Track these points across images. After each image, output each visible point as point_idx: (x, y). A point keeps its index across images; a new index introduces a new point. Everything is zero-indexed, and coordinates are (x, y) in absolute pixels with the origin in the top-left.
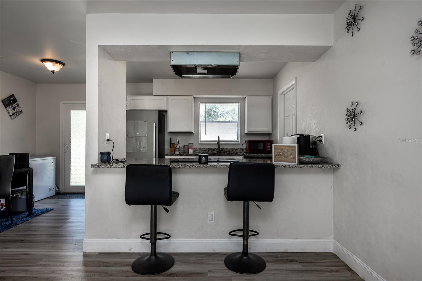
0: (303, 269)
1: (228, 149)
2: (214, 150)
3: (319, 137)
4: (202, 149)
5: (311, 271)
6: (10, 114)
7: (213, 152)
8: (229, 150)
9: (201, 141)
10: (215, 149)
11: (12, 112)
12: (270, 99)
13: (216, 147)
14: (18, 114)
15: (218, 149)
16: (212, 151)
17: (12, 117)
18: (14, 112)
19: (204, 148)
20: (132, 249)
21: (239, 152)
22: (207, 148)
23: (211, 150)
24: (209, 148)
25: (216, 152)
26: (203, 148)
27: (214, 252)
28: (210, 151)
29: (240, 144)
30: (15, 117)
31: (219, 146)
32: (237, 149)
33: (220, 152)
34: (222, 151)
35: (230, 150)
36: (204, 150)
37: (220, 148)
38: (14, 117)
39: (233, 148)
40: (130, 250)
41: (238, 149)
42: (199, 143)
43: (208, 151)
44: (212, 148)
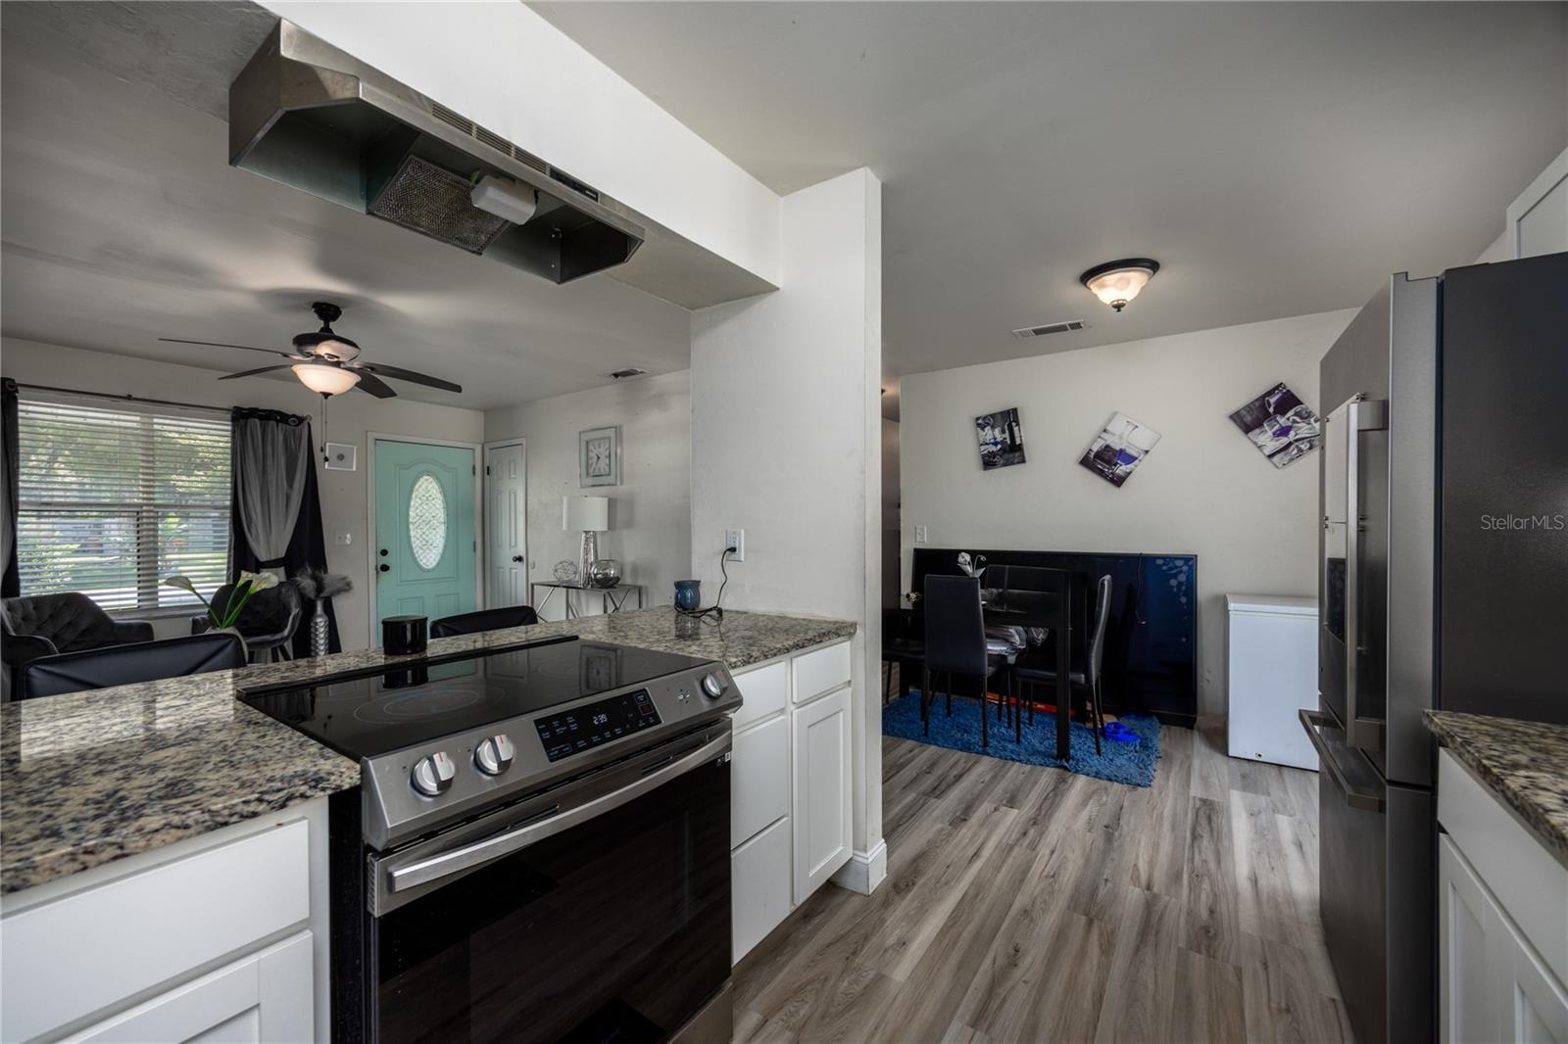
6: (1268, 451)
11: (1272, 445)
14: (1304, 446)
17: (1276, 459)
18: (1284, 440)
30: (1291, 460)
38: (1287, 458)
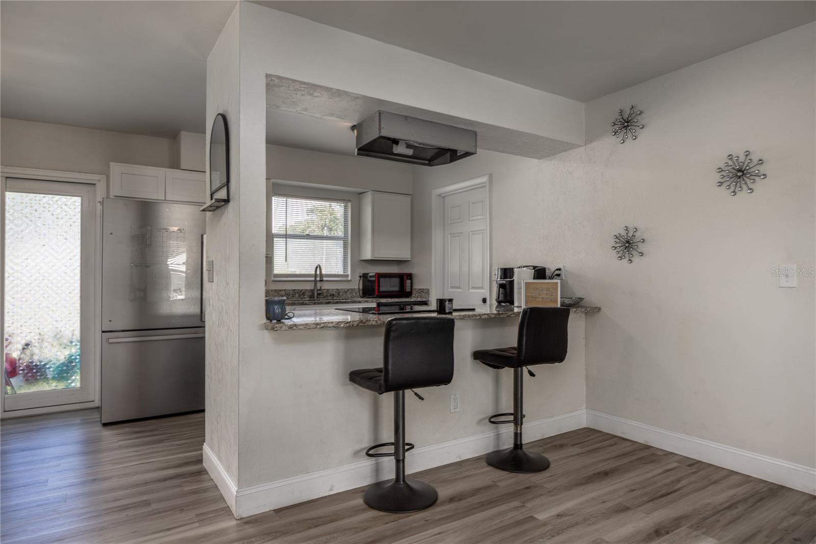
0: (584, 450)
1: (330, 292)
2: (304, 294)
3: (557, 270)
4: (280, 293)
5: (595, 450)
7: (302, 297)
8: (332, 293)
9: (276, 276)
10: (307, 292)
12: (408, 199)
13: (309, 287)
15: (313, 291)
16: (300, 296)
19: (285, 290)
20: (334, 486)
21: (349, 296)
22: (290, 290)
23: (299, 293)
24: (295, 290)
25: (309, 297)
26: (282, 290)
27: (460, 460)
28: (297, 295)
29: (350, 281)
31: (315, 285)
32: (346, 290)
33: (317, 298)
35: (334, 293)
37: (318, 291)
39: (339, 288)
41: (348, 290)
42: (274, 278)
43: (293, 295)
44: (301, 288)
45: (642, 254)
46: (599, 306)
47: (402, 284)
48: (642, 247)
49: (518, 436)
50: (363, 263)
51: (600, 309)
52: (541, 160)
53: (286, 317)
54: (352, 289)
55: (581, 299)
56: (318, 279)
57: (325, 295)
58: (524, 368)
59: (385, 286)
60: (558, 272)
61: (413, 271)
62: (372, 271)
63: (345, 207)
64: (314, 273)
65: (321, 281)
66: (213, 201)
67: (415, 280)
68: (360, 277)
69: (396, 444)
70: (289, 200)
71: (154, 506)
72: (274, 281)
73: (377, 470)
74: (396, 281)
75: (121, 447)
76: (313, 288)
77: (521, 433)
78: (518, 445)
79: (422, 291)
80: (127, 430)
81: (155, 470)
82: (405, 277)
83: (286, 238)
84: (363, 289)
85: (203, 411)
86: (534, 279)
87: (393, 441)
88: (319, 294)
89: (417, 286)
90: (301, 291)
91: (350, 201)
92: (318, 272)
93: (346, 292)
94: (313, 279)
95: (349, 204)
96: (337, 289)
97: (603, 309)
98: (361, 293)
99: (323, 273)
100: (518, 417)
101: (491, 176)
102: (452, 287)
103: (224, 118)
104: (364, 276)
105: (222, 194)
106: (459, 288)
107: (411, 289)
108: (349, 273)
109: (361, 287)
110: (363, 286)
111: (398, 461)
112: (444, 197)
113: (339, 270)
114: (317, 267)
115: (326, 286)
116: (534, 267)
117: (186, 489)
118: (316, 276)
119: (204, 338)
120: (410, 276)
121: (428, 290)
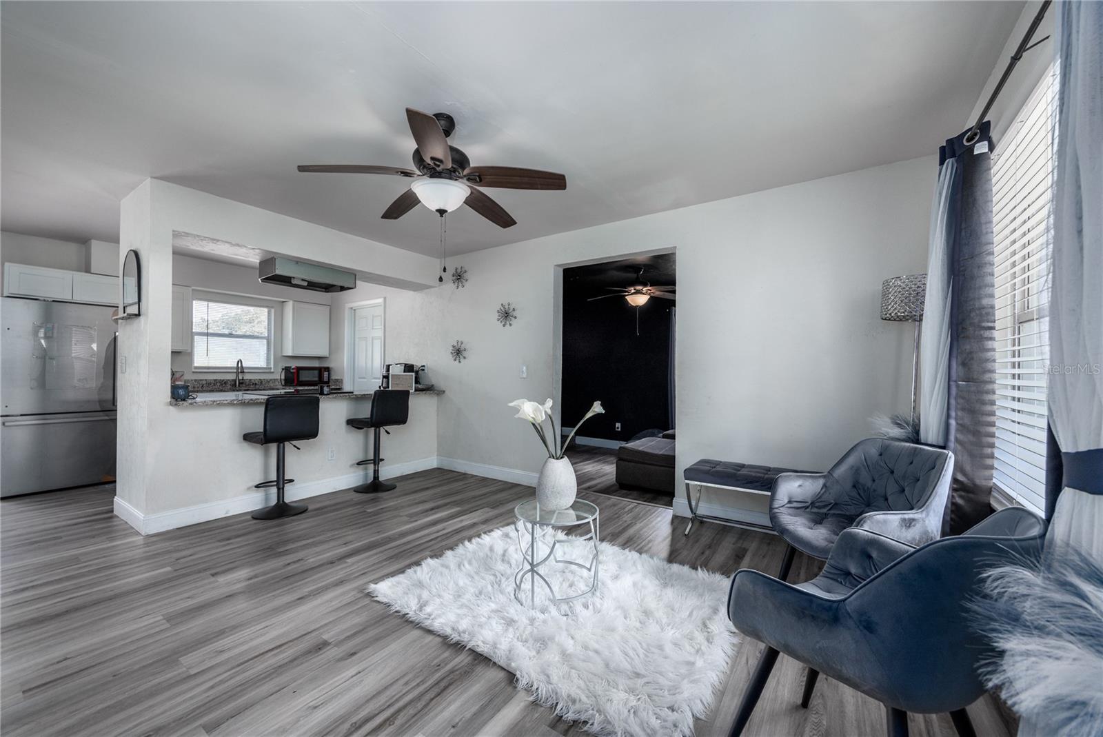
1: (252, 381)
2: (226, 382)
3: (422, 366)
4: (201, 382)
7: (223, 385)
8: (254, 382)
9: (196, 368)
10: (230, 381)
13: (232, 377)
15: (235, 381)
16: (221, 385)
19: (206, 380)
21: (271, 385)
22: (211, 380)
23: (220, 382)
24: (215, 379)
25: (230, 386)
26: (203, 380)
28: (218, 384)
29: (273, 373)
31: (237, 376)
33: (239, 386)
34: (242, 383)
35: (257, 382)
36: (204, 382)
37: (239, 380)
39: (262, 378)
40: (226, 513)
41: (271, 380)
42: (194, 370)
43: (214, 384)
44: (222, 379)
45: (465, 358)
46: (444, 389)
47: (321, 376)
48: (465, 354)
49: (376, 472)
50: (287, 358)
51: (444, 392)
52: (416, 293)
53: (191, 397)
54: (274, 379)
55: (433, 385)
56: (240, 371)
57: (247, 384)
58: (381, 428)
59: (304, 376)
60: (423, 368)
61: (331, 365)
62: (294, 364)
63: (269, 313)
64: (236, 366)
65: (243, 372)
66: (125, 314)
67: (332, 373)
68: (283, 369)
69: (278, 481)
70: (211, 304)
71: (64, 539)
72: (193, 372)
73: (267, 499)
74: (316, 372)
75: (22, 512)
76: (235, 378)
77: (378, 470)
78: (376, 477)
79: (337, 380)
80: (28, 500)
81: (64, 520)
82: (323, 370)
83: (208, 336)
84: (285, 380)
85: (115, 482)
86: (404, 372)
87: (275, 479)
88: (240, 383)
89: (334, 377)
90: (223, 380)
91: (272, 307)
92: (240, 365)
93: (268, 381)
94: (235, 371)
95: (273, 310)
96: (260, 380)
97: (447, 392)
98: (283, 383)
99: (244, 366)
100: (377, 460)
101: (385, 298)
102: (359, 378)
103: (136, 254)
104: (287, 369)
105: (133, 310)
106: (364, 378)
107: (329, 379)
108: (272, 366)
109: (283, 377)
110: (285, 377)
111: (279, 489)
112: (355, 310)
113: (262, 363)
114: (238, 362)
115: (247, 377)
116: (406, 364)
117: (96, 527)
118: (238, 367)
119: (116, 419)
120: (328, 369)
121: (342, 380)
